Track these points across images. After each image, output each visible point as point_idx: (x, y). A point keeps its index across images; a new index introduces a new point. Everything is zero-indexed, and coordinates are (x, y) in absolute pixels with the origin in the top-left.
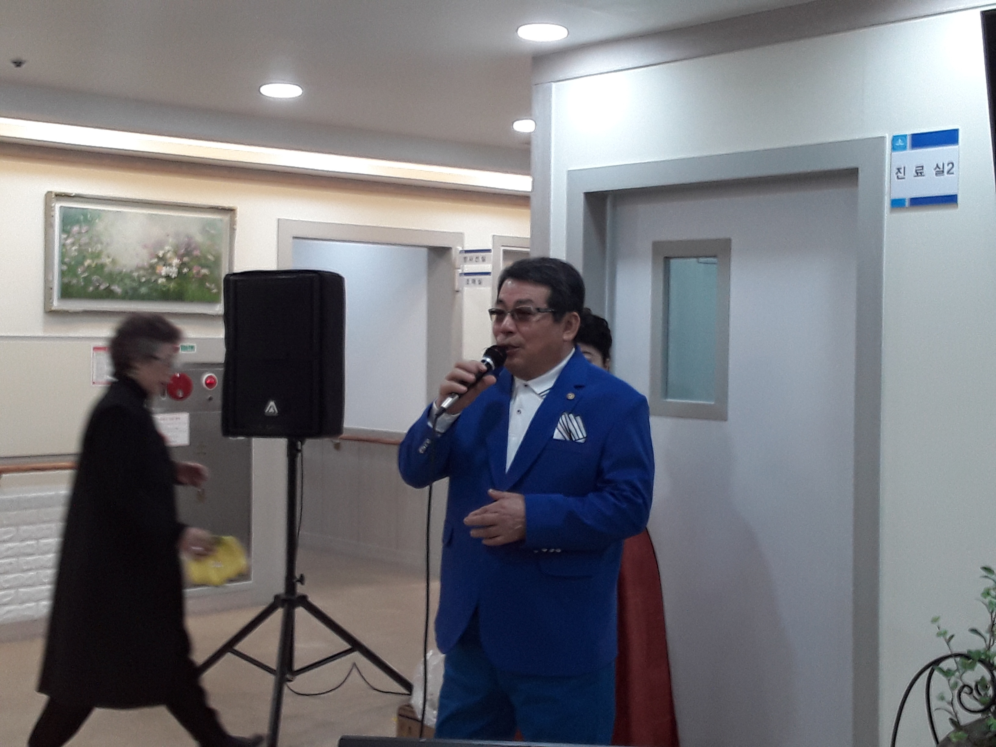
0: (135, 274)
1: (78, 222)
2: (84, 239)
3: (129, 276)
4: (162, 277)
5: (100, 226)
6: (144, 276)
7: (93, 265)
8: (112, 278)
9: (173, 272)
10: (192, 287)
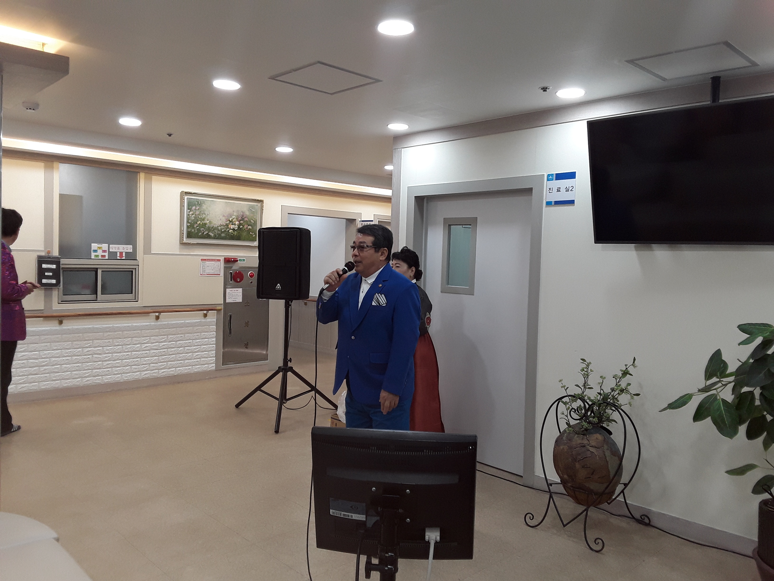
0: (219, 228)
1: (195, 205)
2: (197, 213)
3: (216, 228)
4: (231, 229)
5: (204, 207)
6: (224, 229)
7: (201, 223)
8: (209, 229)
9: (236, 227)
10: (244, 234)
